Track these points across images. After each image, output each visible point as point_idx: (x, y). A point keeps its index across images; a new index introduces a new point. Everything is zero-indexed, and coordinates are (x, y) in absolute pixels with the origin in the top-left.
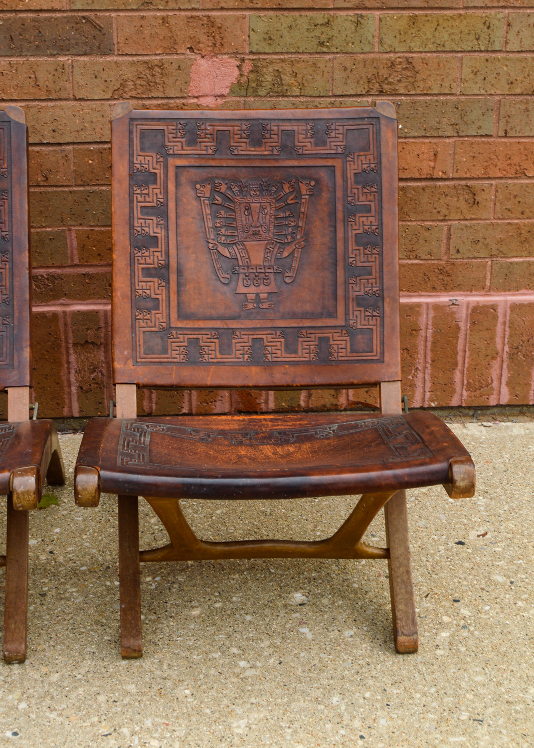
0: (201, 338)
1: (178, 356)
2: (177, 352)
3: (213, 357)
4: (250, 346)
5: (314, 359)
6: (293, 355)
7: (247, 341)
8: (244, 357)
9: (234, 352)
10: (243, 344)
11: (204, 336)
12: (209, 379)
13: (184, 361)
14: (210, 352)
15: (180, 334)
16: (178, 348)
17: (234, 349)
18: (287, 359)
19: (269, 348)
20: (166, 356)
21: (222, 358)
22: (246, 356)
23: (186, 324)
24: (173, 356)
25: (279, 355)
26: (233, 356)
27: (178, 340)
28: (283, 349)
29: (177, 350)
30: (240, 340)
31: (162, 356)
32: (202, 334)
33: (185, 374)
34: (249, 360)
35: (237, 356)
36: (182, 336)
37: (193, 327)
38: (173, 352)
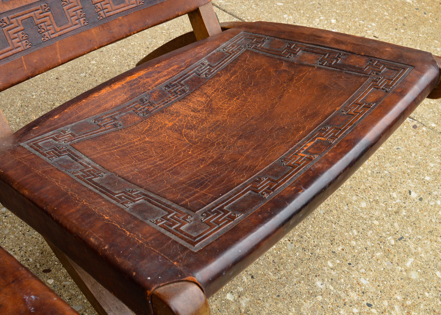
0: (33, 16)
1: (20, 43)
2: (17, 40)
3: (53, 32)
4: (82, 8)
5: (141, 3)
6: (122, 5)
7: (76, 4)
8: (80, 22)
9: (69, 20)
10: (74, 9)
11: (35, 12)
12: (58, 56)
13: (28, 46)
14: (48, 28)
15: (12, 18)
16: (16, 35)
17: (68, 17)
18: (118, 11)
19: (99, 5)
20: (9, 48)
21: (61, 30)
22: (82, 20)
23: (13, 4)
24: (16, 46)
25: (110, 9)
26: (70, 24)
27: (12, 25)
28: (111, 2)
29: (16, 38)
30: (70, 5)
31: (5, 50)
32: (33, 11)
33: (35, 61)
34: (86, 24)
35: (74, 23)
36: (14, 19)
37: (21, 5)
38: (13, 41)
